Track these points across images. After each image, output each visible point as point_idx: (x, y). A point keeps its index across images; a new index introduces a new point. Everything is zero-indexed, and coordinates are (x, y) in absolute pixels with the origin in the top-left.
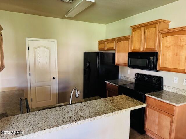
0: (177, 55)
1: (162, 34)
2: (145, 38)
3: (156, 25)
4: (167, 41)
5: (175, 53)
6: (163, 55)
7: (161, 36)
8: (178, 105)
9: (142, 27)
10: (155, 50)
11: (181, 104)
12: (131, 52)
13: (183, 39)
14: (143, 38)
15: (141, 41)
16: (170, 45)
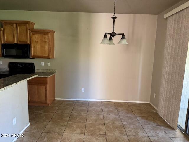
0: (43, 47)
1: (31, 32)
2: (17, 33)
3: (27, 24)
4: (36, 38)
5: (42, 46)
6: (34, 47)
7: (31, 33)
8: (49, 77)
9: (14, 23)
10: (27, 43)
11: (50, 76)
12: (5, 43)
13: (46, 38)
14: (15, 32)
15: (14, 35)
16: (38, 40)
